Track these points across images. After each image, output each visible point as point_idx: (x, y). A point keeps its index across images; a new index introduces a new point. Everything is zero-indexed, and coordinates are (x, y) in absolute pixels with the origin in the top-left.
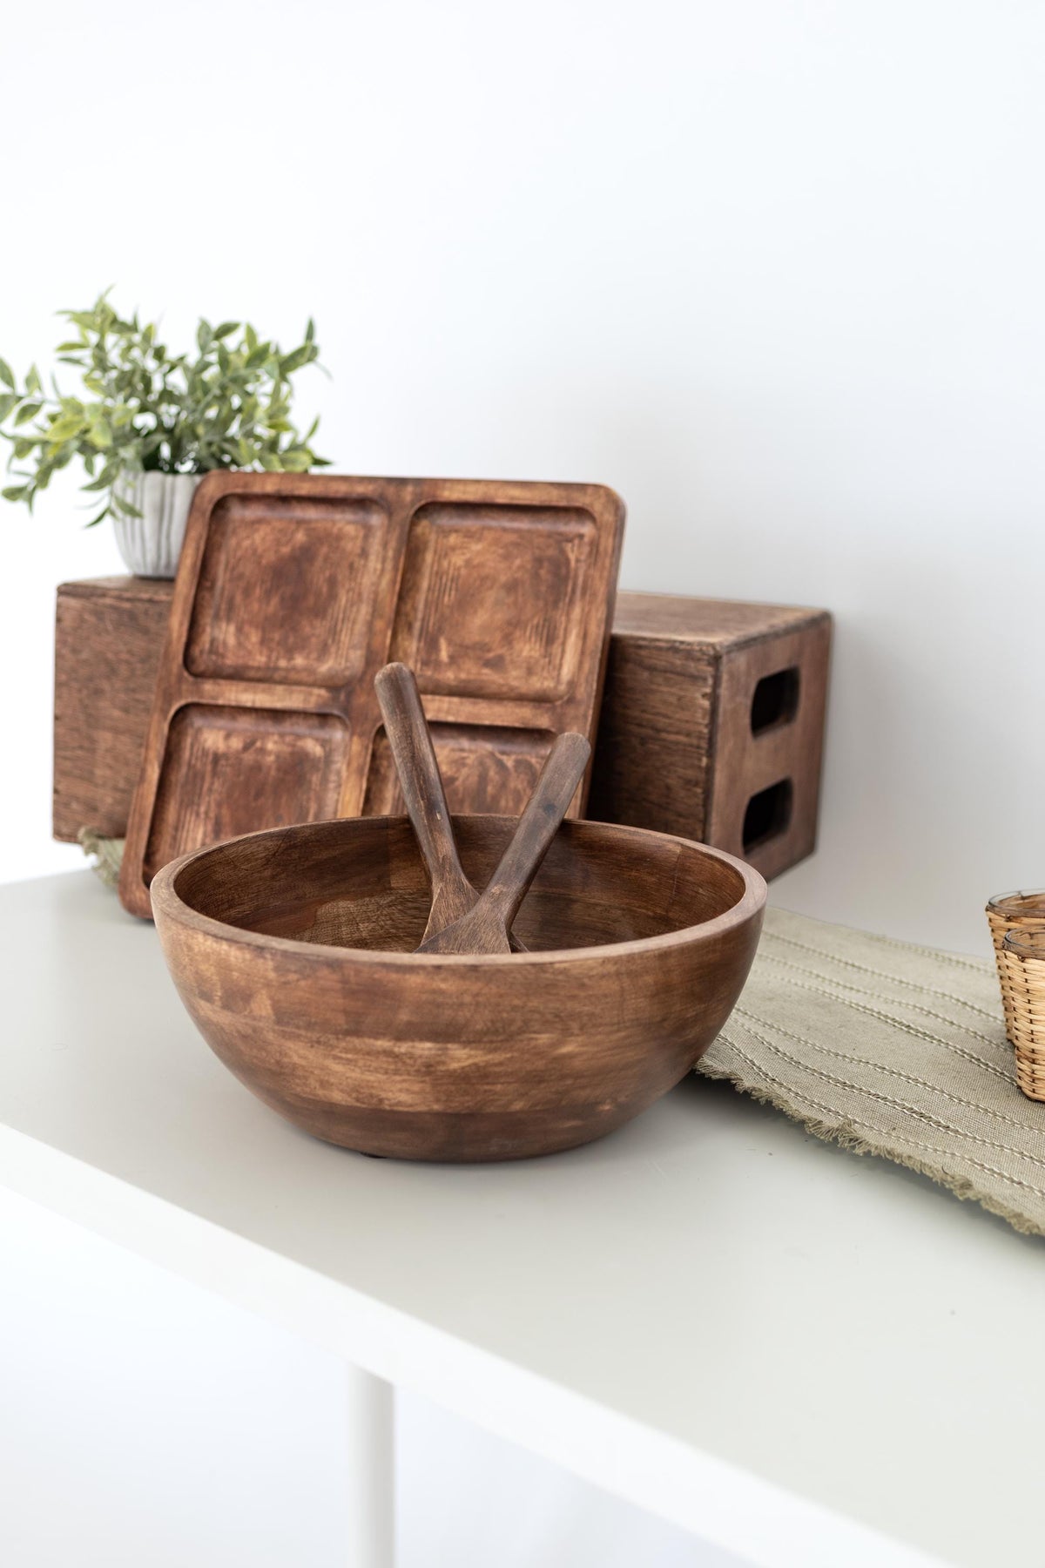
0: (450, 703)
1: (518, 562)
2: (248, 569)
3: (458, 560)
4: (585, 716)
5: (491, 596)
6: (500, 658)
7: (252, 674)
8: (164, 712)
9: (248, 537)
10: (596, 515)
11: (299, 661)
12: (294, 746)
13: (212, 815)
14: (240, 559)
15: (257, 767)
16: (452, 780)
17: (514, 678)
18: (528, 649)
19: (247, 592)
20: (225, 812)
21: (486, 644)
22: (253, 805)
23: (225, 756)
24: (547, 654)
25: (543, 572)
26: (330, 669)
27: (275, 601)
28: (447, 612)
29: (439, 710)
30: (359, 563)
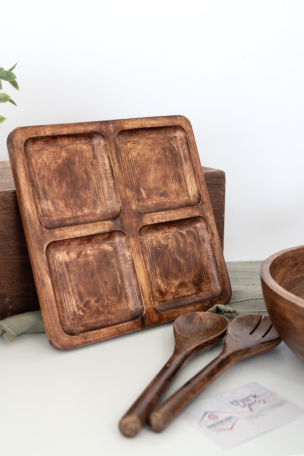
0: (161, 214)
1: (157, 151)
2: (45, 173)
3: (134, 154)
4: (209, 208)
5: (152, 167)
6: (165, 191)
7: (68, 222)
8: (42, 250)
9: (40, 158)
10: (184, 128)
11: (86, 211)
12: (99, 249)
13: (76, 291)
14: (40, 169)
15: (87, 263)
16: (167, 245)
17: (173, 199)
18: (173, 186)
19: (50, 184)
20: (81, 288)
21: (158, 187)
22: (92, 281)
23: (71, 262)
24: (181, 187)
25: (167, 154)
26: (101, 211)
27: (64, 185)
28: (138, 176)
29: (158, 218)
30: (95, 162)
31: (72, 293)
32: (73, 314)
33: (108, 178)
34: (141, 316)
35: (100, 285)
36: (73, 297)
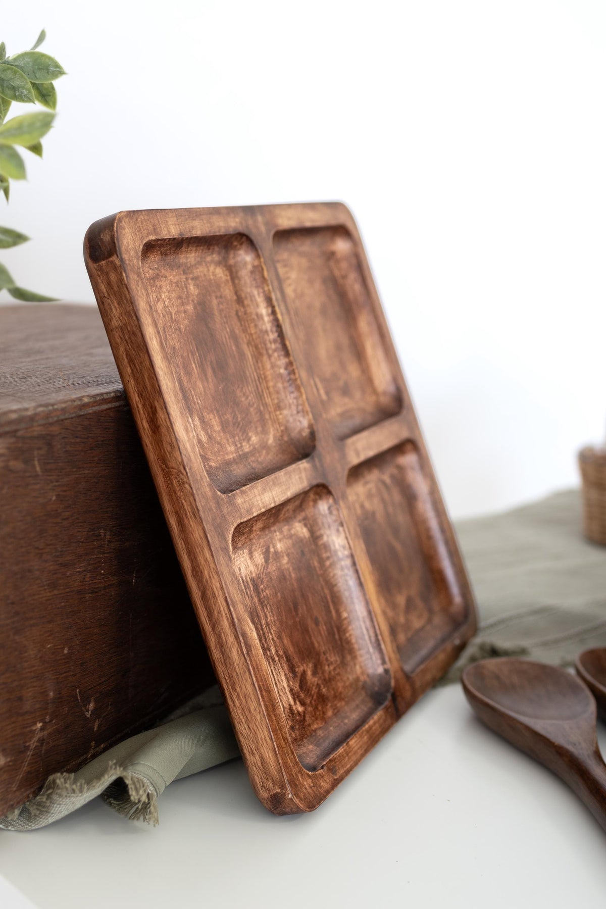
1: (317, 286)
5: (318, 324)
6: (346, 382)
11: (254, 439)
12: (290, 537)
13: (281, 652)
15: (282, 576)
16: (374, 513)
17: (359, 400)
18: (354, 370)
20: (286, 641)
21: (336, 374)
22: (298, 619)
23: (259, 577)
24: (363, 371)
25: (331, 292)
27: (210, 373)
29: (364, 449)
30: (241, 311)
31: (276, 659)
32: (290, 715)
33: (270, 352)
34: (387, 691)
35: (310, 629)
36: (281, 670)
